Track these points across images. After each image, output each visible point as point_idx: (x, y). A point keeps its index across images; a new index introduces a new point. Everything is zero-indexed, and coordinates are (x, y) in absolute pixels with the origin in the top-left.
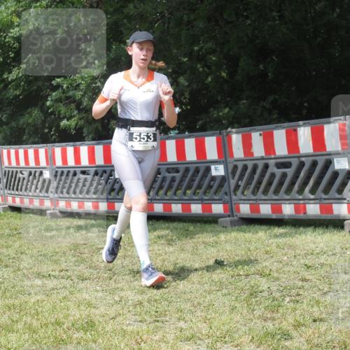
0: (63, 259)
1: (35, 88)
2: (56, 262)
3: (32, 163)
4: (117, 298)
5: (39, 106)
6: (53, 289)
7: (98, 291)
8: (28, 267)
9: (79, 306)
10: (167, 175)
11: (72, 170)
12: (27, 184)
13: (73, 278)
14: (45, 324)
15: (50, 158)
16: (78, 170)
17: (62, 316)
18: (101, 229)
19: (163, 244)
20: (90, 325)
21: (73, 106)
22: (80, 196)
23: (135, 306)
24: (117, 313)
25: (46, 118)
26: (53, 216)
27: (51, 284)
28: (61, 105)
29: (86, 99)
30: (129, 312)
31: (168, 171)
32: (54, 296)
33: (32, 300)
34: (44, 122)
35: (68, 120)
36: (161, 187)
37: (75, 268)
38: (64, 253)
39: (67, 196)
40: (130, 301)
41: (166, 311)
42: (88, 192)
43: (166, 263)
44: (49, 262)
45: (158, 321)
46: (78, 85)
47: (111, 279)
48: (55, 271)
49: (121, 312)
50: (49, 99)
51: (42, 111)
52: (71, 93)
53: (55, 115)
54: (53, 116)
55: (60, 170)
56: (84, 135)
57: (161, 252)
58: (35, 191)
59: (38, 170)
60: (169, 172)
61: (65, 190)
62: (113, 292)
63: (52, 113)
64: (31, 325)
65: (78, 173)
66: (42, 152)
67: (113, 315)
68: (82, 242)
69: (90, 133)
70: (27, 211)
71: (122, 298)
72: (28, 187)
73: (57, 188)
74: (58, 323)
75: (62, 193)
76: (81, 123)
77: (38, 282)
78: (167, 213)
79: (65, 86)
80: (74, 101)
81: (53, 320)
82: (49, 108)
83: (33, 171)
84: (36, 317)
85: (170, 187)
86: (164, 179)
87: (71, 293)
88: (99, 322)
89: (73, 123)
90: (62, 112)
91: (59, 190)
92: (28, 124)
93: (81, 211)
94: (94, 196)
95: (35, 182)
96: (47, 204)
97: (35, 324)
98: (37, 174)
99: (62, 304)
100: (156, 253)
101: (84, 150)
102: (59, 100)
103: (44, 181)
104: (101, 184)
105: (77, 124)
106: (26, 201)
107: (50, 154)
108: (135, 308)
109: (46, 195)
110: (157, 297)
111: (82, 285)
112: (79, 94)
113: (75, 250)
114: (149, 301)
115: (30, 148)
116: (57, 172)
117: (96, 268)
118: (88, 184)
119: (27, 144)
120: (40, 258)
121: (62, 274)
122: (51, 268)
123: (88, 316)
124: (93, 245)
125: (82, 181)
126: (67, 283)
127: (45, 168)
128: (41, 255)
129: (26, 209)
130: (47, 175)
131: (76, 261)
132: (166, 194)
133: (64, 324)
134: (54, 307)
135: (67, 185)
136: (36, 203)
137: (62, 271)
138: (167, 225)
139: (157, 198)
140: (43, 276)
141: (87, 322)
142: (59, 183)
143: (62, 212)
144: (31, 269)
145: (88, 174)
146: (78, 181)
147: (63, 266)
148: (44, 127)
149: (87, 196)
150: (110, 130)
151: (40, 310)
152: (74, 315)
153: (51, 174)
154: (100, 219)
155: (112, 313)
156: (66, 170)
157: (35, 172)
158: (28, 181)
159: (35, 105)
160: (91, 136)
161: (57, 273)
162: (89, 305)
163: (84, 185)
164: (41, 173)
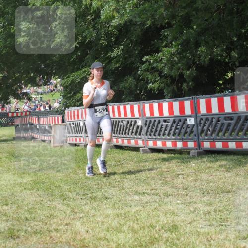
0: (153, 182)
1: (129, 62)
2: (148, 184)
3: (129, 115)
4: (192, 209)
5: (133, 75)
6: (147, 203)
7: (178, 204)
8: (129, 187)
9: (166, 214)
10: (225, 121)
11: (157, 119)
12: (126, 130)
13: (161, 195)
14: (143, 227)
15: (142, 111)
16: (162, 119)
17: (154, 222)
18: (179, 161)
19: (223, 171)
20: (174, 228)
21: (156, 74)
22: (163, 138)
23: (205, 215)
24: (193, 220)
25: (138, 83)
26: (145, 152)
27: (145, 199)
28: (148, 73)
29: (166, 69)
30: (201, 218)
31: (225, 118)
32: (148, 208)
33: (133, 211)
34: (136, 86)
35: (153, 84)
36: (220, 131)
37: (161, 188)
38: (154, 178)
39: (154, 137)
40: (201, 212)
41: (227, 218)
42: (169, 135)
43: (226, 184)
44: (143, 184)
45: (222, 225)
46: (161, 60)
47: (187, 195)
48: (148, 190)
49: (196, 219)
50: (140, 69)
51: (135, 79)
52: (155, 65)
53: (144, 81)
54: (142, 82)
55: (148, 120)
56: (165, 94)
57: (222, 176)
58: (132, 135)
59: (134, 120)
60: (226, 120)
61: (153, 134)
62: (189, 204)
63: (143, 80)
64: (133, 227)
65: (161, 121)
66: (136, 107)
67: (190, 221)
68: (165, 170)
69: (169, 93)
70: (127, 148)
71: (196, 209)
72: (127, 131)
73: (147, 132)
74: (152, 226)
75: (150, 135)
76: (162, 85)
77: (137, 198)
78: (225, 149)
79: (152, 61)
80: (157, 71)
81: (148, 224)
82: (140, 76)
83: (130, 120)
84: (136, 222)
85: (227, 130)
86: (222, 125)
87: (160, 205)
88: (181, 225)
89: (156, 85)
90: (149, 78)
91: (148, 134)
92: (125, 88)
93: (163, 148)
94: (173, 138)
95: (132, 128)
96: (140, 143)
97: (136, 227)
98: (133, 123)
99: (154, 213)
100: (218, 177)
101: (165, 105)
102: (147, 70)
103: (138, 127)
104: (177, 129)
105: (159, 86)
106: (126, 142)
107: (141, 108)
108: (205, 216)
109: (140, 137)
110: (221, 209)
111: (167, 200)
112: (160, 66)
113: (161, 176)
114: (215, 211)
115: (127, 104)
116: (146, 121)
117: (176, 188)
118: (168, 129)
119: (125, 102)
120: (137, 181)
121: (153, 192)
122: (145, 188)
123: (173, 221)
124: (174, 172)
125: (164, 127)
126: (157, 198)
127: (138, 118)
128: (137, 179)
129: (126, 147)
130: (140, 123)
131: (162, 183)
132: (224, 135)
133: (156, 227)
134: (149, 215)
135: (154, 130)
136: (133, 143)
137: (153, 190)
138: (225, 157)
139: (218, 138)
140: (140, 194)
141: (172, 226)
142: (148, 129)
143: (150, 149)
144: (131, 188)
145: (168, 122)
146: (161, 127)
147: (153, 186)
148: (136, 90)
149: (168, 138)
150: (182, 90)
151: (139, 217)
152: (163, 221)
153: (142, 122)
154: (177, 154)
155: (189, 219)
156: (153, 120)
157: (132, 121)
158: (127, 128)
159: (130, 74)
160: (169, 95)
161: (149, 191)
162: (173, 213)
163: (165, 130)
164: (136, 122)
